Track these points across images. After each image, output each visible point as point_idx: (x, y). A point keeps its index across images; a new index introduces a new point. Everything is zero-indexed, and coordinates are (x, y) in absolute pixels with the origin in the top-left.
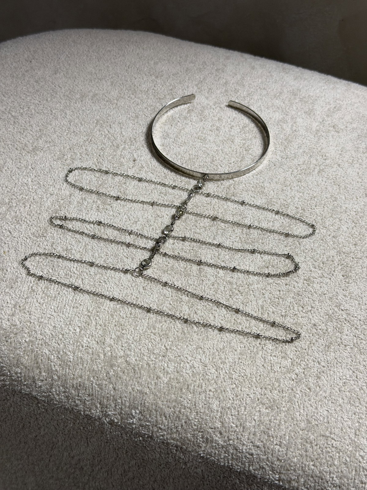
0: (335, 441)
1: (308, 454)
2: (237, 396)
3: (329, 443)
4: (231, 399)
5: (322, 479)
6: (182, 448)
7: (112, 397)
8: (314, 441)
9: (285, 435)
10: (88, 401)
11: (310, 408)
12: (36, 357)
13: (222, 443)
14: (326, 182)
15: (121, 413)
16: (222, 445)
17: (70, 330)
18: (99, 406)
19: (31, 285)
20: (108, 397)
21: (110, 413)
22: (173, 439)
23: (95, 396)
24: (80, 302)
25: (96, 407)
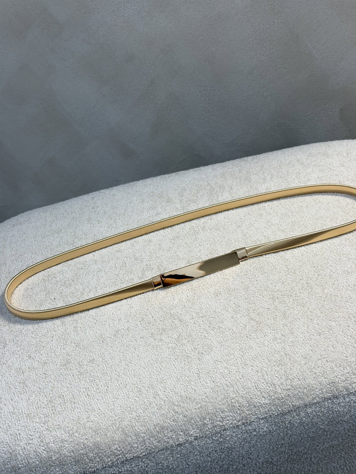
0: (326, 358)
1: (317, 374)
2: (257, 372)
3: (324, 361)
4: (256, 375)
5: (334, 383)
6: (247, 423)
7: (186, 422)
8: (316, 366)
9: (298, 373)
10: (173, 435)
11: (300, 351)
12: (123, 431)
13: (268, 402)
14: (211, 232)
15: (198, 427)
16: (269, 403)
17: (132, 402)
18: (181, 433)
19: (86, 394)
20: (184, 424)
21: (191, 433)
22: (239, 421)
23: (176, 429)
24: (125, 383)
25: (180, 435)
